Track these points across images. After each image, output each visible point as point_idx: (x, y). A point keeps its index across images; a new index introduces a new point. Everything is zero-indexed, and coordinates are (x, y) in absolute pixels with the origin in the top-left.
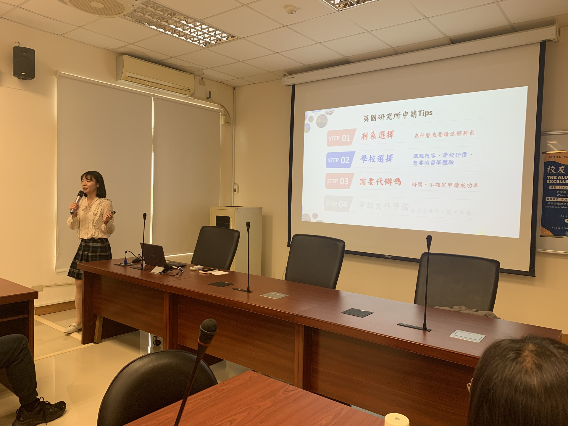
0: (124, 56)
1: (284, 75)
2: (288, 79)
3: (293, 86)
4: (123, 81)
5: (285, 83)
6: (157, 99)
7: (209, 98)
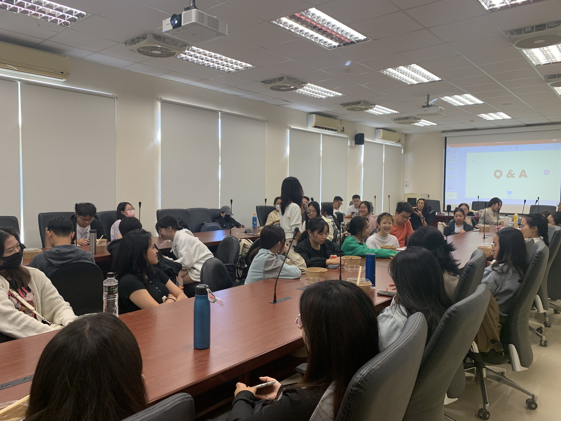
0: (380, 130)
1: (441, 132)
2: (444, 134)
3: (446, 138)
4: (379, 140)
5: (442, 136)
6: (386, 145)
7: (399, 142)
